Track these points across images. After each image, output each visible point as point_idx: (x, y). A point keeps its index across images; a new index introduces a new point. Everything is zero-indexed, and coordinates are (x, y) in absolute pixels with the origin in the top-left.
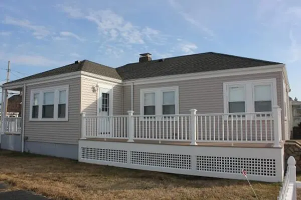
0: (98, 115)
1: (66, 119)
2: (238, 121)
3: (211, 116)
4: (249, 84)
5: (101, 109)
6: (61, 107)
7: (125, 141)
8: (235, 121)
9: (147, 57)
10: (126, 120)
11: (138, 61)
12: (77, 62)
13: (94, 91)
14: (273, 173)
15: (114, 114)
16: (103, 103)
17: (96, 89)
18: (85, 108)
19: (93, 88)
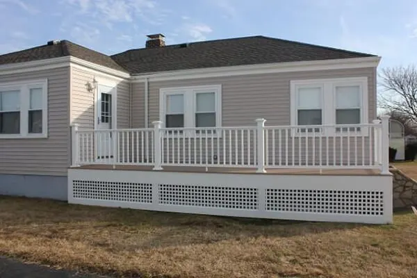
0: (95, 129)
1: (45, 134)
2: (309, 138)
3: (275, 131)
4: (329, 84)
5: (100, 119)
6: (34, 116)
7: (150, 169)
8: (305, 138)
9: (159, 40)
10: (150, 136)
11: (144, 47)
12: (51, 43)
13: (90, 89)
14: (379, 212)
15: (119, 126)
16: (103, 110)
17: (93, 87)
18: (75, 117)
19: (88, 85)
